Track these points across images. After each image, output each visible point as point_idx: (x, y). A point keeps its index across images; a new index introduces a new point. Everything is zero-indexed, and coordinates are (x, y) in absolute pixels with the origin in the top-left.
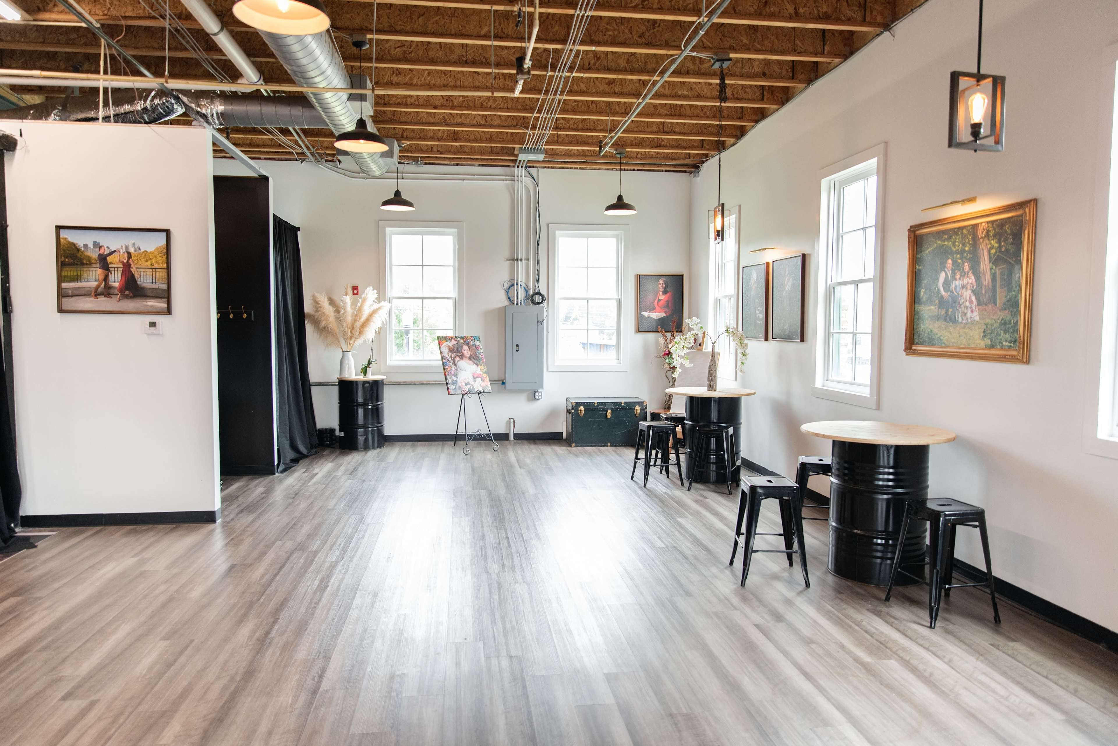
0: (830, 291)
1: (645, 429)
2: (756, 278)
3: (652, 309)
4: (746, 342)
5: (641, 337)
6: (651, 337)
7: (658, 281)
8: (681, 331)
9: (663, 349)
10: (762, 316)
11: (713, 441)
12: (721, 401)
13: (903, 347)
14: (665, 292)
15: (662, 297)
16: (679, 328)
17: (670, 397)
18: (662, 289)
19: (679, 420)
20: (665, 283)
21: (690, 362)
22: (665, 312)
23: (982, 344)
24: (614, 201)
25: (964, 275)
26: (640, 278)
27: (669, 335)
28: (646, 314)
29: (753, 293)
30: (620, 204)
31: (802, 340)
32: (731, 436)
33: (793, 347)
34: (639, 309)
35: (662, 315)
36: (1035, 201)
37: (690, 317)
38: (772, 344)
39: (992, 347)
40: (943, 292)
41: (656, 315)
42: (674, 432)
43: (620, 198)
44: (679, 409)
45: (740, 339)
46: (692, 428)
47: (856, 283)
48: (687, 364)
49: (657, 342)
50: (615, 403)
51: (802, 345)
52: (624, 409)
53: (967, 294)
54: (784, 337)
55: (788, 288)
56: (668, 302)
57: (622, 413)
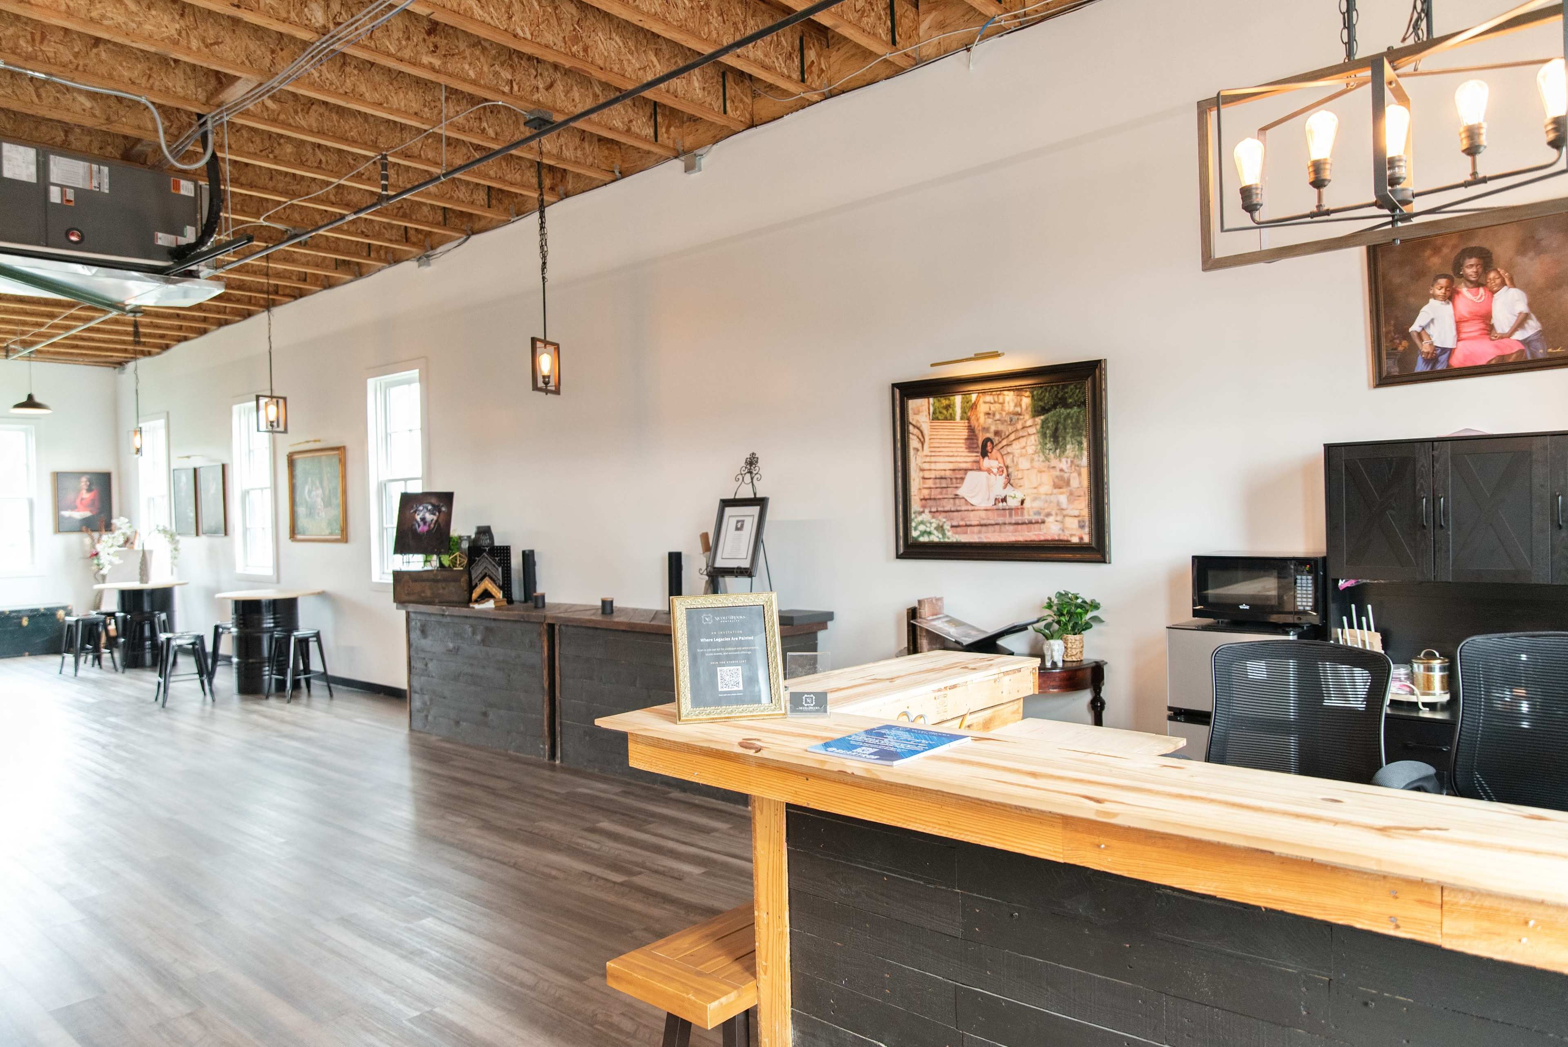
0: (245, 494)
1: (74, 624)
2: (186, 481)
3: (74, 508)
4: (178, 537)
5: (62, 539)
6: (74, 537)
7: (79, 478)
8: (111, 530)
9: (88, 550)
10: (193, 515)
11: (147, 628)
12: (153, 592)
13: (288, 536)
14: (89, 490)
15: (86, 495)
16: (108, 527)
17: (100, 595)
18: (85, 487)
19: (112, 615)
20: (89, 480)
21: (120, 559)
22: (91, 511)
23: (327, 532)
24: (24, 399)
25: (317, 488)
26: (58, 477)
27: (96, 535)
28: (66, 513)
29: (183, 494)
30: (30, 403)
31: (226, 534)
32: (164, 621)
33: (219, 540)
34: (58, 507)
35: (87, 514)
36: (344, 447)
37: (118, 518)
38: (203, 539)
39: (331, 534)
40: (308, 499)
41: (79, 515)
42: (105, 626)
43: (30, 397)
44: (111, 604)
45: (171, 535)
46: (124, 619)
47: (262, 489)
48: (117, 561)
49: (82, 543)
50: (32, 610)
51: (226, 539)
52: (43, 615)
53: (319, 500)
54: (213, 532)
55: (213, 491)
56: (93, 501)
57: (42, 620)
